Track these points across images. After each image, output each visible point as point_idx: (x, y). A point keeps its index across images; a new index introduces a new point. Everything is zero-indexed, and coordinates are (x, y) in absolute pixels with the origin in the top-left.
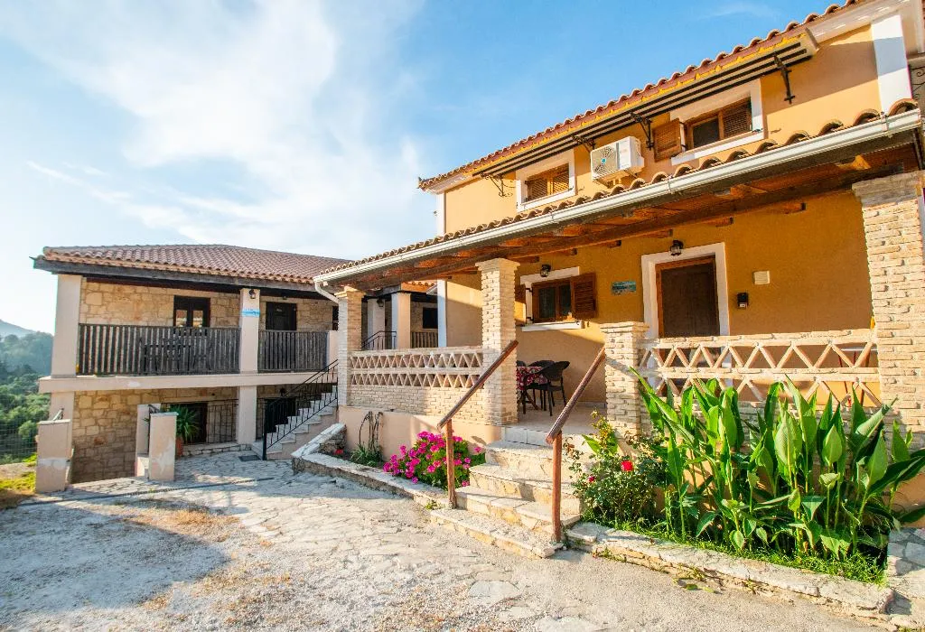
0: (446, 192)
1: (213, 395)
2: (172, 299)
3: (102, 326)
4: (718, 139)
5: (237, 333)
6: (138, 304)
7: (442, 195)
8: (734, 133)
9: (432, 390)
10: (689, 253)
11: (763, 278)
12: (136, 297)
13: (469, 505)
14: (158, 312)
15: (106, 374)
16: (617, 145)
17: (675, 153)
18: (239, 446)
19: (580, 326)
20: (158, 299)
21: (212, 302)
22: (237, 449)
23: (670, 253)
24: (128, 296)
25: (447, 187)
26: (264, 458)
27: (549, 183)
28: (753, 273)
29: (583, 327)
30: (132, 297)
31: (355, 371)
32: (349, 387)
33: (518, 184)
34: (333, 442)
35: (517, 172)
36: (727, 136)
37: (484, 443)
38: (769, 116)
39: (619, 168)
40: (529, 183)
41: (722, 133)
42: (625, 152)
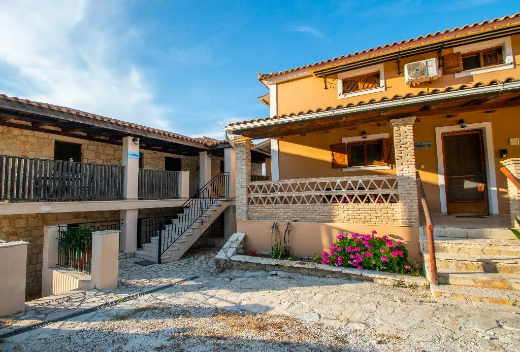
0: (277, 84)
1: (85, 217)
2: (53, 142)
3: (14, 158)
4: (480, 67)
5: (122, 169)
6: (24, 145)
7: (275, 86)
8: (489, 64)
9: (340, 205)
10: (470, 126)
11: (514, 142)
12: (23, 138)
13: (451, 281)
14: (41, 152)
15: (17, 200)
16: (427, 62)
17: (459, 71)
18: (126, 254)
19: (390, 168)
20: (42, 141)
21: (84, 147)
22: (125, 257)
23: (460, 126)
24: (15, 137)
25: (278, 81)
26: (160, 262)
27: (359, 83)
28: (509, 139)
29: (392, 168)
30: (19, 138)
31: (253, 195)
32: (247, 206)
33: (339, 83)
34: (241, 246)
35: (339, 74)
36: (485, 65)
37: (402, 239)
38: (516, 57)
39: (428, 75)
40: (345, 82)
41: (482, 63)
42: (432, 67)
